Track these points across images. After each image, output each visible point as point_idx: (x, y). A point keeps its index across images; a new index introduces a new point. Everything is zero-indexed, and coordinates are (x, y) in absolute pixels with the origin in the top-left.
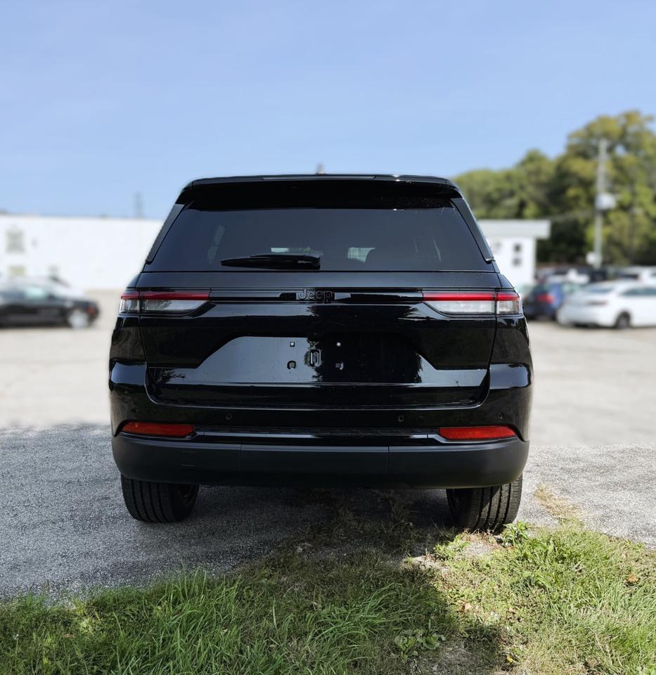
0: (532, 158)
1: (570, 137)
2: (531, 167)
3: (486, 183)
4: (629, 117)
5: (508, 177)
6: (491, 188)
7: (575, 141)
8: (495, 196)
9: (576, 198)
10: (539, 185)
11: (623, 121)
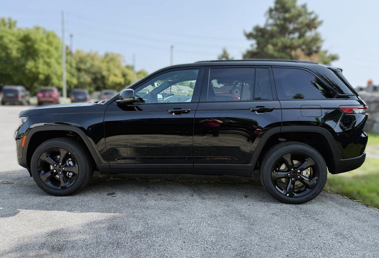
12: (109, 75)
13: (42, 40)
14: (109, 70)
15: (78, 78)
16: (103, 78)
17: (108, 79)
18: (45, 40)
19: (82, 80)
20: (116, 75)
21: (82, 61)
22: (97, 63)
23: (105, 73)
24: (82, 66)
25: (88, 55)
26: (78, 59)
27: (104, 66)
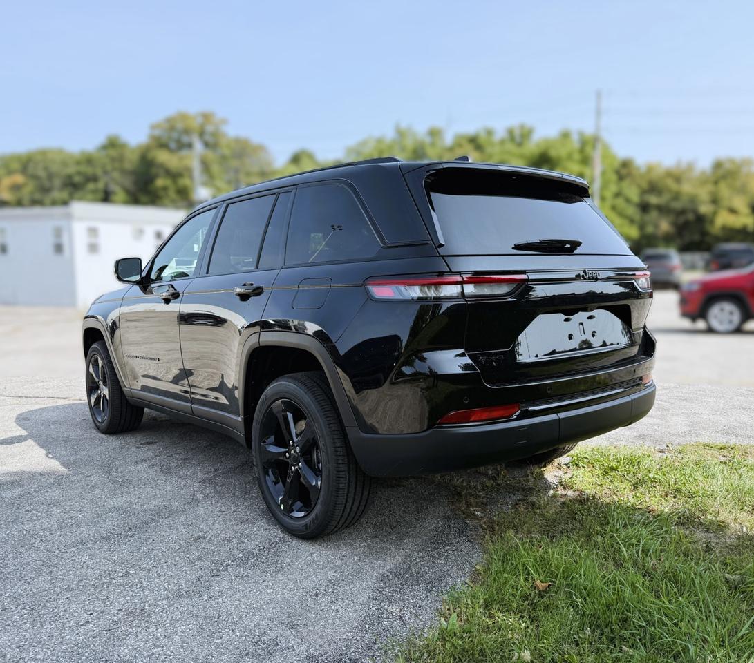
0: (113, 144)
1: (153, 127)
2: (113, 152)
3: (64, 164)
4: (207, 117)
5: (89, 160)
6: (71, 170)
7: (157, 132)
8: (77, 179)
9: (165, 189)
10: (123, 172)
11: (200, 120)
12: (715, 213)
13: (570, 157)
14: (715, 201)
15: (642, 227)
16: (701, 220)
17: (712, 222)
18: (577, 156)
19: (650, 229)
20: (733, 211)
21: (653, 188)
22: (687, 188)
23: (705, 209)
24: (653, 200)
25: (669, 174)
26: (645, 185)
27: (703, 194)
